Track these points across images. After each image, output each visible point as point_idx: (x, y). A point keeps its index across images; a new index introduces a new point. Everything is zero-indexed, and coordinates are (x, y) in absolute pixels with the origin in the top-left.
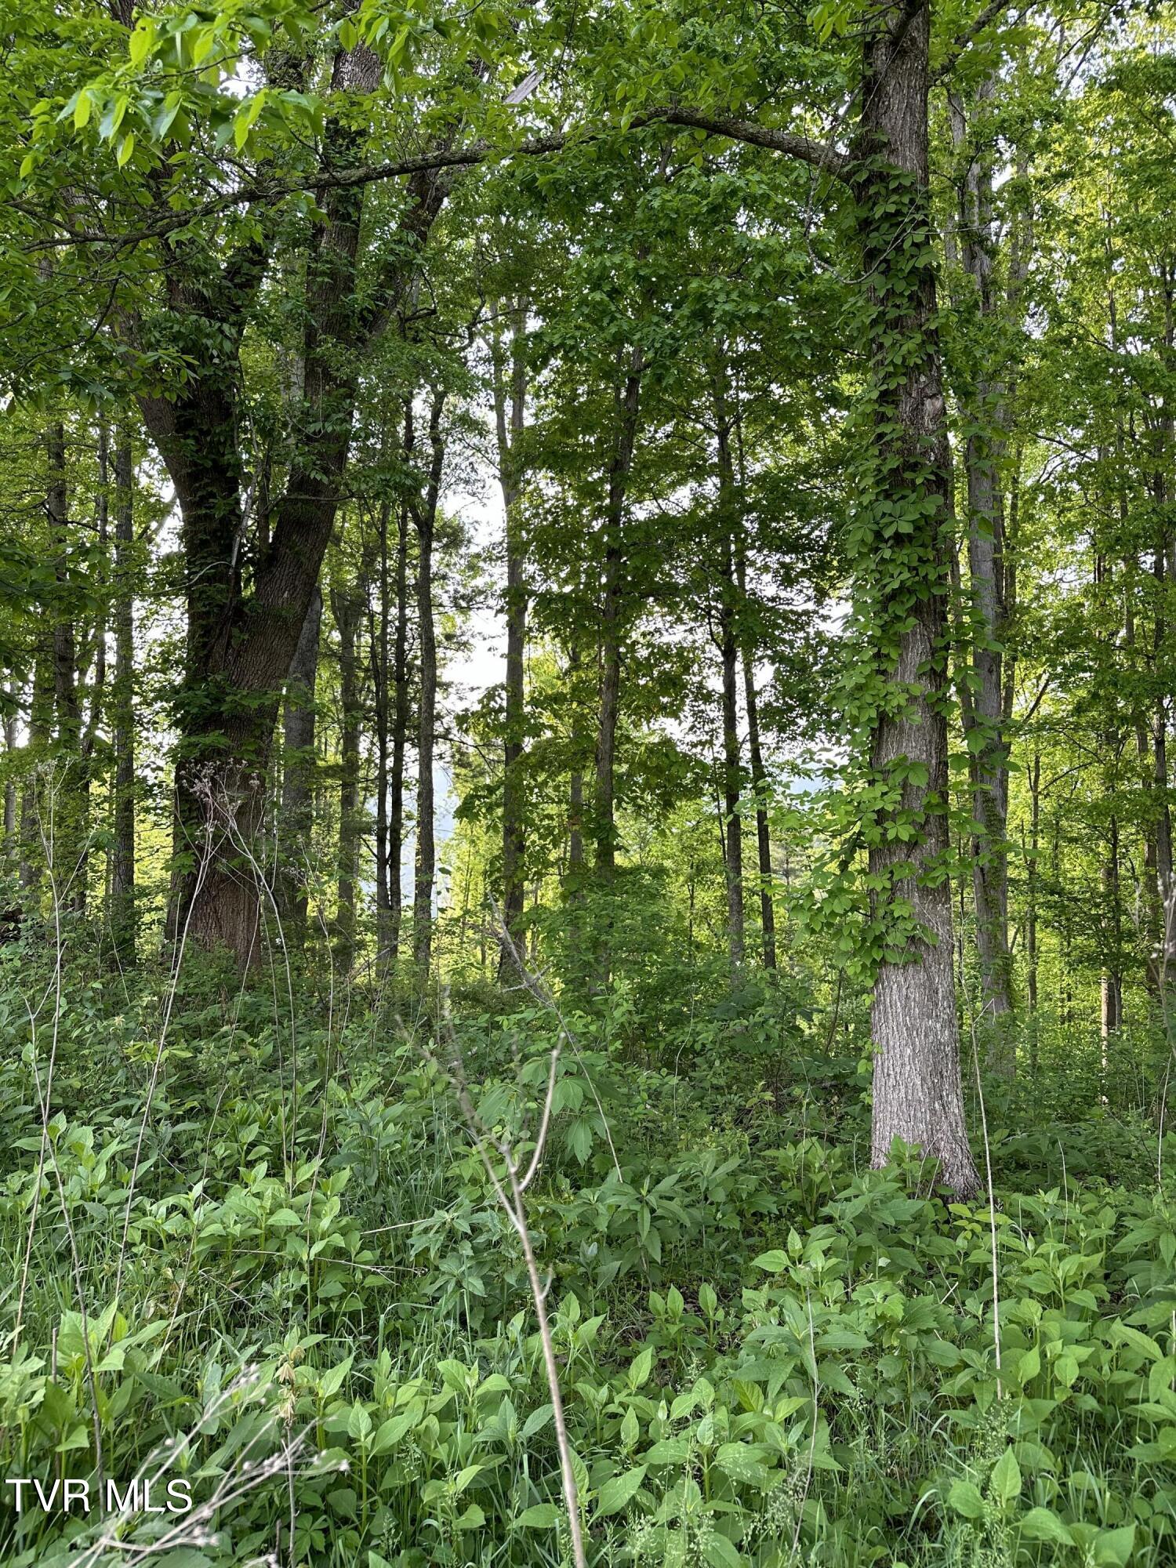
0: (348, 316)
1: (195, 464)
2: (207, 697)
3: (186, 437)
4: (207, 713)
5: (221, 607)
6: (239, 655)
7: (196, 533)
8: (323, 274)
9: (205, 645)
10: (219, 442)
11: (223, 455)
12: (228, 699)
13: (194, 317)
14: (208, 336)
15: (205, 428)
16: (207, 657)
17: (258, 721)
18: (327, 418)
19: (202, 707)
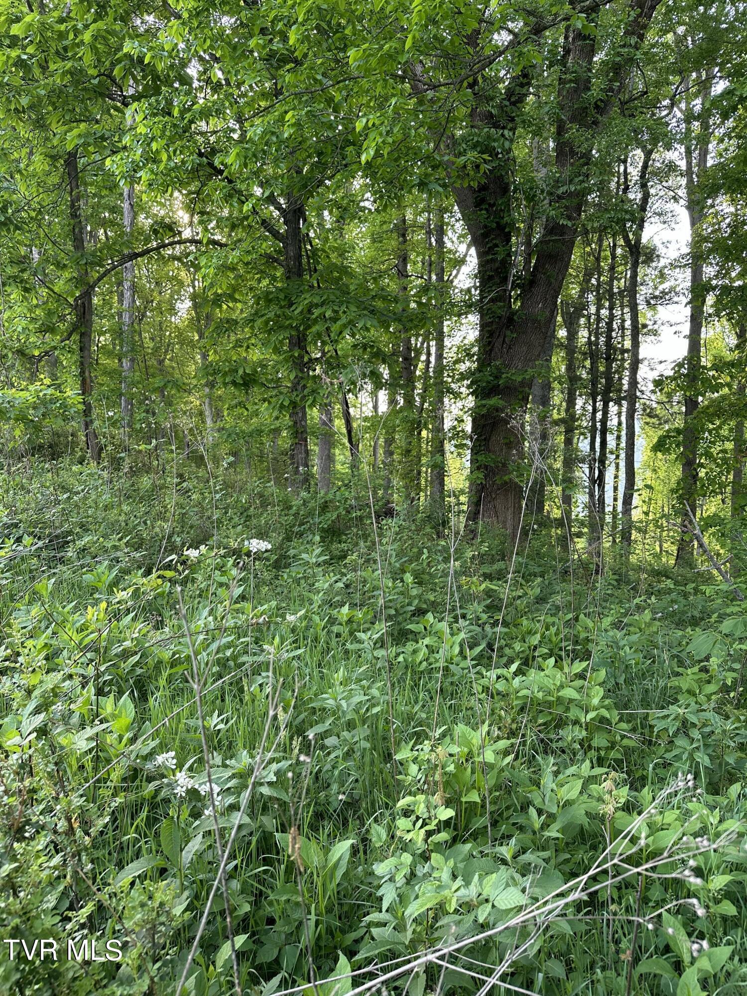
0: (586, 108)
1: (485, 227)
2: (490, 375)
3: (481, 210)
4: (491, 386)
5: (500, 318)
6: (510, 348)
7: (486, 271)
8: (571, 81)
9: (490, 343)
10: (501, 210)
11: (503, 218)
12: (504, 376)
13: (486, 130)
14: (494, 140)
15: (492, 202)
16: (491, 350)
17: (521, 390)
18: (571, 181)
19: (488, 382)
